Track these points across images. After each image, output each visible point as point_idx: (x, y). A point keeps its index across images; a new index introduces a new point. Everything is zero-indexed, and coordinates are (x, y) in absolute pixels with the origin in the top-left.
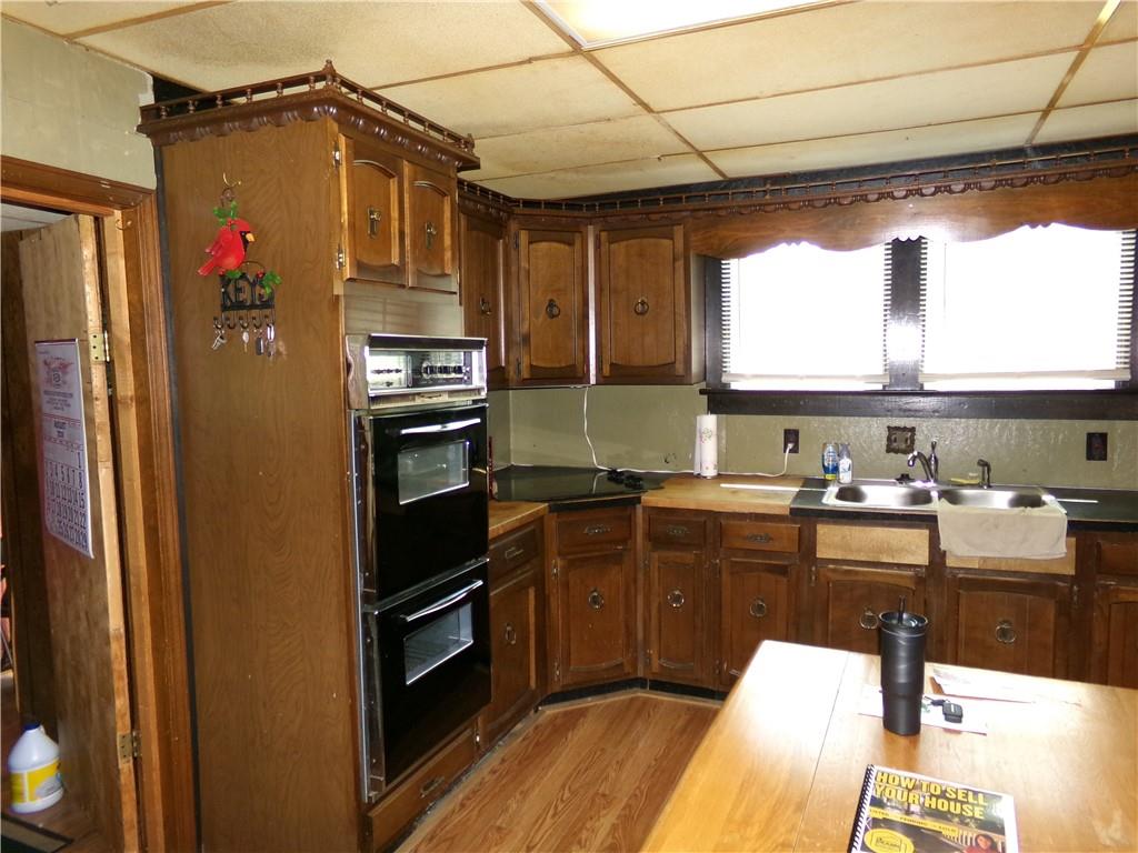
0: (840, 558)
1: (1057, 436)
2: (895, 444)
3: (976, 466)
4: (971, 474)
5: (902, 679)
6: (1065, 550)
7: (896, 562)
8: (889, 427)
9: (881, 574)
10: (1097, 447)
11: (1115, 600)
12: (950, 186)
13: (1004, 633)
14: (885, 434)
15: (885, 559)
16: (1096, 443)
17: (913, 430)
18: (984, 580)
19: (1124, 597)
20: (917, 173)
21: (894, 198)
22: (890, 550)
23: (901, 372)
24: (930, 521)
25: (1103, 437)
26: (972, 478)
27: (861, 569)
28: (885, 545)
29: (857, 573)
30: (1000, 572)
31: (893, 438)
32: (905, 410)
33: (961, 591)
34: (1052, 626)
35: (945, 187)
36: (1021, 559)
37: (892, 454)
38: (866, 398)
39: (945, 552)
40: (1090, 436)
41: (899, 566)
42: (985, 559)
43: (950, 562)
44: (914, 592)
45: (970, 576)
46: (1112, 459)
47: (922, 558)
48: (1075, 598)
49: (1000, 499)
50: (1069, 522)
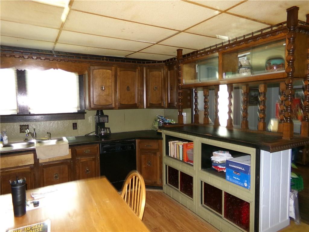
0: (4, 168)
1: (66, 124)
2: (22, 130)
3: (47, 134)
4: (46, 136)
5: (19, 200)
6: (69, 152)
7: (24, 165)
8: (20, 125)
9: (18, 170)
10: (75, 126)
11: (80, 162)
12: (32, 57)
13: (56, 177)
14: (19, 127)
15: (20, 165)
16: (75, 125)
17: (28, 126)
18: (50, 164)
19: (82, 161)
20: (22, 51)
21: (15, 57)
22: (22, 162)
23: (23, 109)
24: (34, 151)
25: (76, 124)
26: (46, 137)
27: (12, 170)
28: (20, 161)
29: (11, 171)
30: (54, 161)
31: (22, 128)
32: (25, 120)
33: (44, 169)
34: (67, 172)
35: (31, 57)
36: (59, 157)
37: (22, 133)
38: (12, 117)
39: (38, 159)
40: (73, 124)
41: (25, 166)
42: (50, 159)
43: (40, 161)
44: (30, 172)
45: (46, 164)
46: (78, 129)
47: (32, 162)
48: (72, 164)
49: (53, 142)
50: (69, 145)
